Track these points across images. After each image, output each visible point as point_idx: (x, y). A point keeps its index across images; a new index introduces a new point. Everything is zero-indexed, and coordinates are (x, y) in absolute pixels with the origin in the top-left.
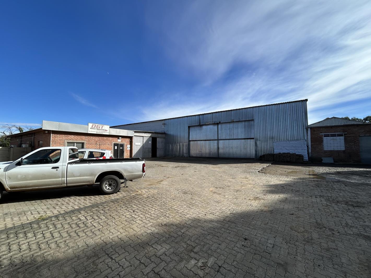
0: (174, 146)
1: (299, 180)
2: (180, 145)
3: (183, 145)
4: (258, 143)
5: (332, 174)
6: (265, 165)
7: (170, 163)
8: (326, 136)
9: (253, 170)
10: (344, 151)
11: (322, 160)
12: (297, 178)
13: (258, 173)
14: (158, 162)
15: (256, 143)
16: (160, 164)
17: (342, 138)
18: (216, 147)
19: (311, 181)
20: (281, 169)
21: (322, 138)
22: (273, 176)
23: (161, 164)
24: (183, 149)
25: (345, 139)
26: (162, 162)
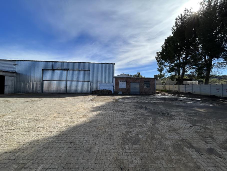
0: (27, 84)
1: (107, 103)
2: (33, 84)
3: (36, 84)
4: (92, 84)
5: (120, 99)
6: (94, 96)
7: (20, 98)
8: (121, 82)
9: (87, 100)
10: (126, 89)
11: (118, 93)
12: (107, 102)
13: (89, 101)
14: (5, 98)
15: (90, 84)
16: (7, 100)
17: (125, 83)
18: (65, 86)
19: (112, 103)
20: (101, 98)
21: (119, 83)
22: (96, 102)
23: (9, 100)
24: (36, 87)
25: (126, 83)
26: (10, 98)
